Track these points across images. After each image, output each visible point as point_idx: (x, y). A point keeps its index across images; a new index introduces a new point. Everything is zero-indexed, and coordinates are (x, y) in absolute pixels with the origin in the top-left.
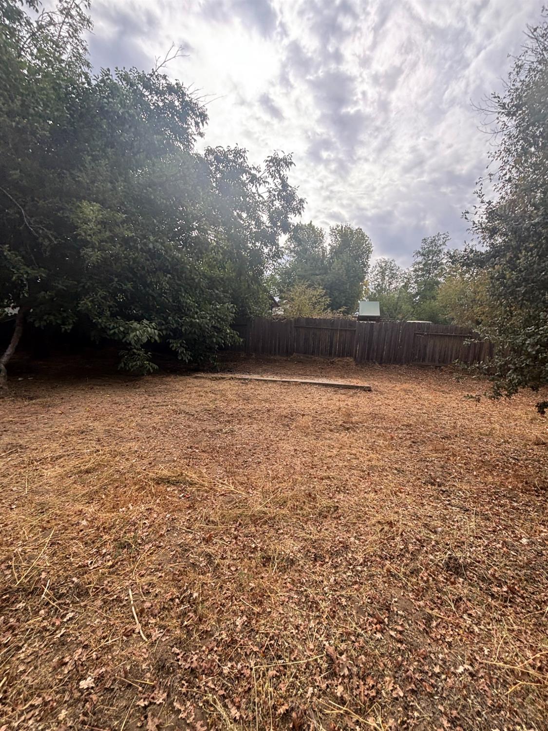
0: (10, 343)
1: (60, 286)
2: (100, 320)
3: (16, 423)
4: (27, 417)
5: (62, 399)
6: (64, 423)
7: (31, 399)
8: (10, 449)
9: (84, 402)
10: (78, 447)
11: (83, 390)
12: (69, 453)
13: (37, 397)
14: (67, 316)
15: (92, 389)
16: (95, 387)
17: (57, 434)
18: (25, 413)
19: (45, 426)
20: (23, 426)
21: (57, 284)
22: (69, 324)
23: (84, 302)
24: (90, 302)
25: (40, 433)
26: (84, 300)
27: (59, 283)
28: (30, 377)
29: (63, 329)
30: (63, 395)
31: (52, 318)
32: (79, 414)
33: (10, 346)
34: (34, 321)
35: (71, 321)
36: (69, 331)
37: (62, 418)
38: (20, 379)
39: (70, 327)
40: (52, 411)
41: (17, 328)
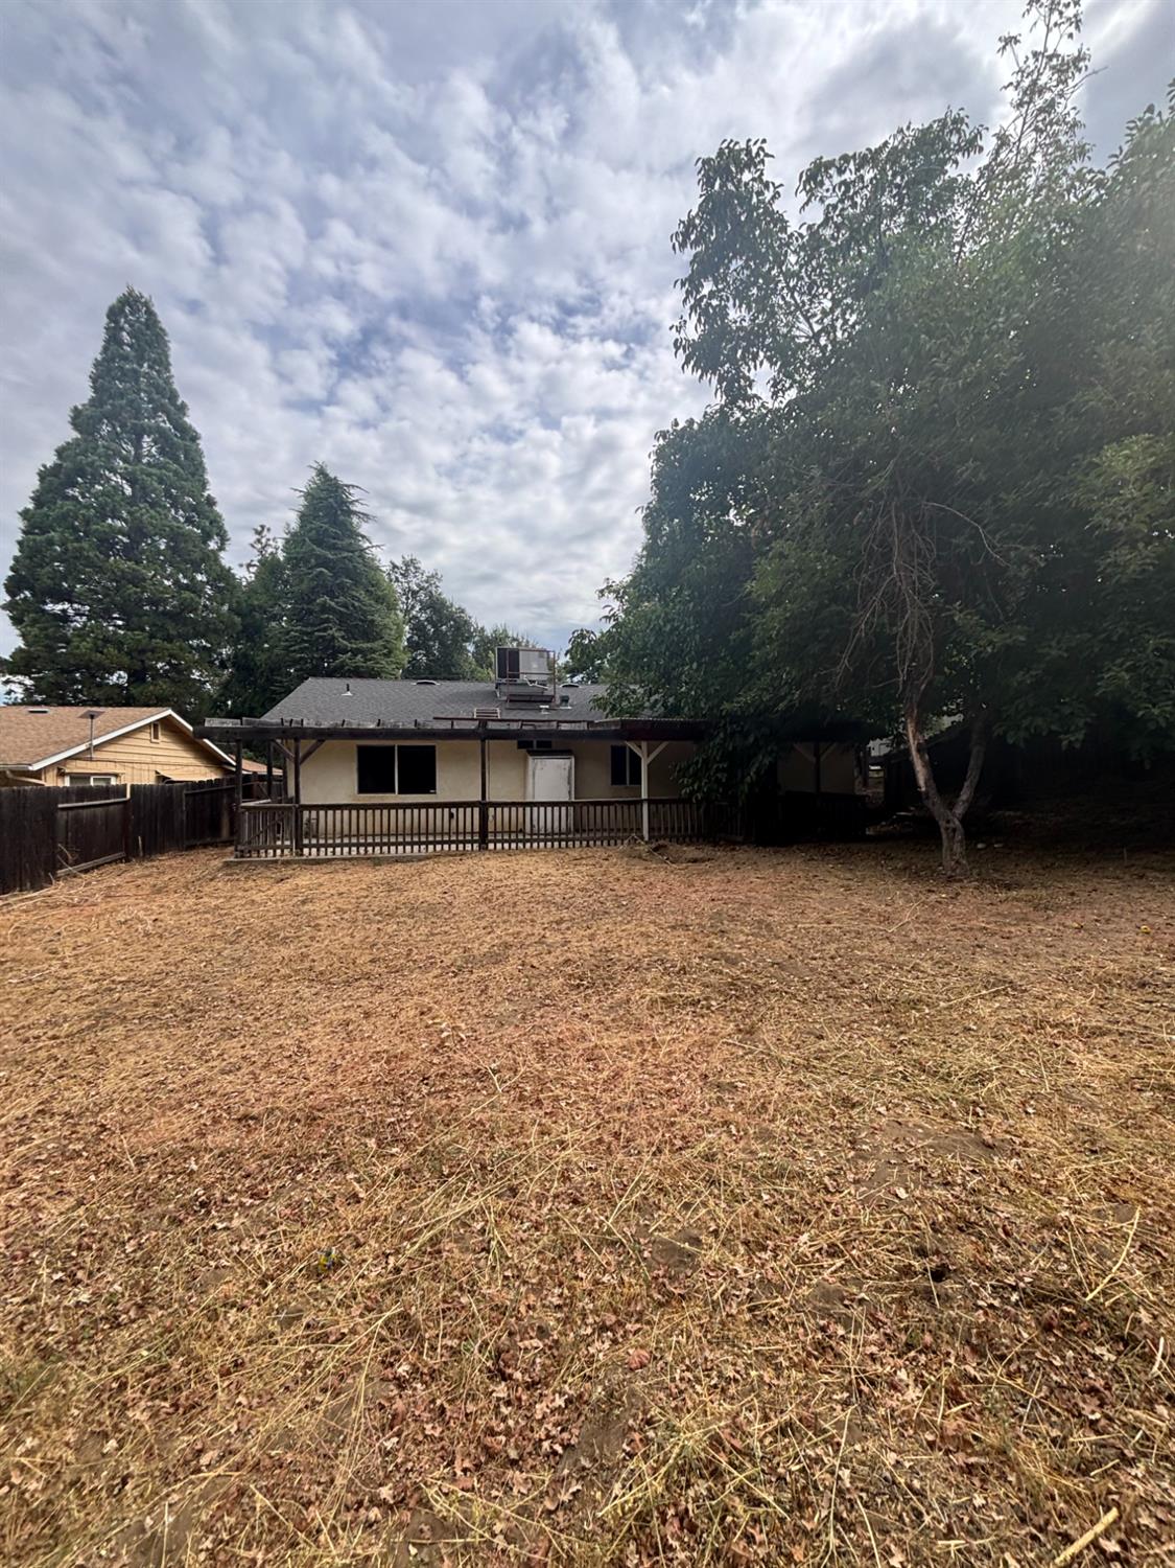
0: (965, 780)
1: (1054, 652)
2: (1156, 711)
3: (994, 934)
4: (1010, 924)
5: (1073, 894)
6: (1090, 952)
7: (1008, 887)
8: (994, 985)
9: (1129, 908)
10: (1141, 1020)
11: (1118, 878)
12: (1122, 1029)
13: (1019, 886)
14: (1072, 713)
15: (1141, 877)
16: (1151, 874)
17: (1080, 974)
18: (1005, 917)
19: (1049, 950)
20: (1007, 942)
21: (1046, 650)
22: (1078, 729)
23: (1111, 673)
24: (1127, 670)
25: (1042, 964)
26: (1109, 670)
27: (1050, 647)
28: (997, 842)
29: (1065, 743)
30: (1073, 886)
31: (1039, 721)
32: (1122, 936)
33: (966, 784)
34: (1005, 733)
35: (1081, 723)
36: (1078, 746)
37: (1082, 939)
38: (980, 846)
39: (1080, 736)
40: (1056, 920)
41: (975, 750)
